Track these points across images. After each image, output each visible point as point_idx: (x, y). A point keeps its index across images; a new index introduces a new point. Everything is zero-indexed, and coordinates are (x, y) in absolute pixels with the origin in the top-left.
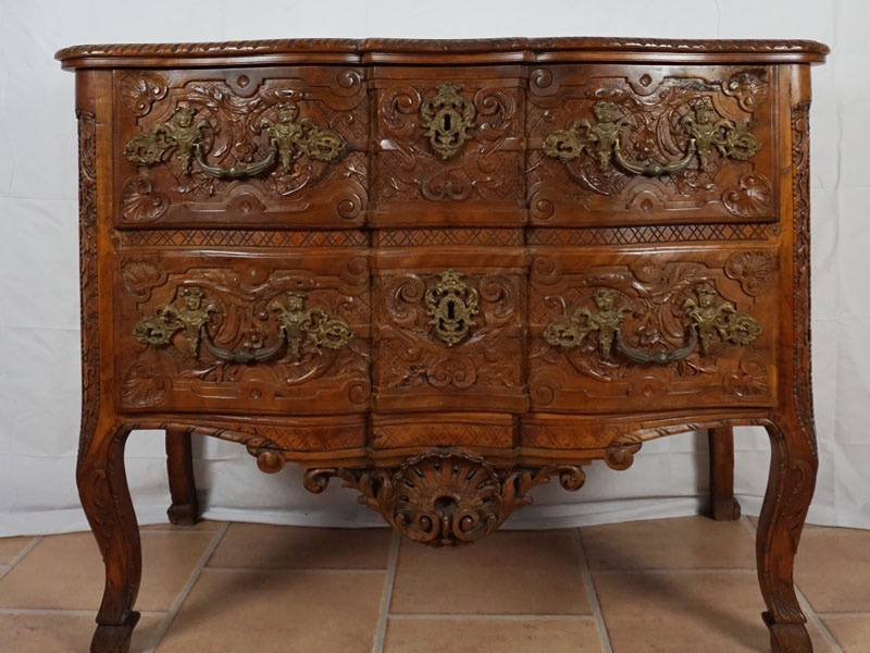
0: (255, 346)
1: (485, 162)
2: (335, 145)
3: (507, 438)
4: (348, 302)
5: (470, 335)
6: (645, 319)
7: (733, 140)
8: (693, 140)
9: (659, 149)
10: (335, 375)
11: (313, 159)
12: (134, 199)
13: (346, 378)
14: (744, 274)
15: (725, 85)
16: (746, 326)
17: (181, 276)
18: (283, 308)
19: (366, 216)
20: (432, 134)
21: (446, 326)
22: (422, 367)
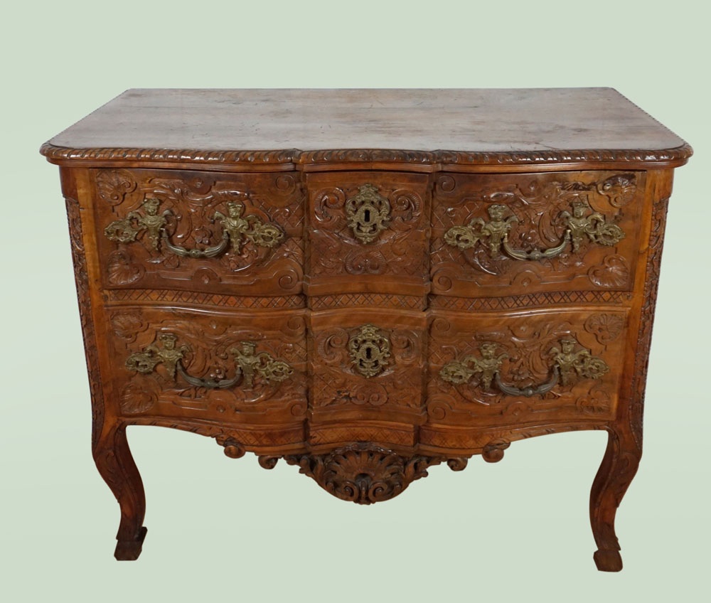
0: (219, 377)
1: (397, 247)
2: (275, 235)
3: (410, 440)
4: (288, 348)
5: (383, 370)
6: (519, 363)
7: (601, 230)
8: (569, 231)
9: (541, 237)
10: (280, 397)
11: (257, 245)
12: (116, 268)
13: (289, 400)
14: (600, 329)
15: (600, 186)
16: (598, 367)
17: (158, 325)
18: (238, 352)
19: (302, 286)
20: (354, 225)
21: (364, 364)
22: (346, 391)
